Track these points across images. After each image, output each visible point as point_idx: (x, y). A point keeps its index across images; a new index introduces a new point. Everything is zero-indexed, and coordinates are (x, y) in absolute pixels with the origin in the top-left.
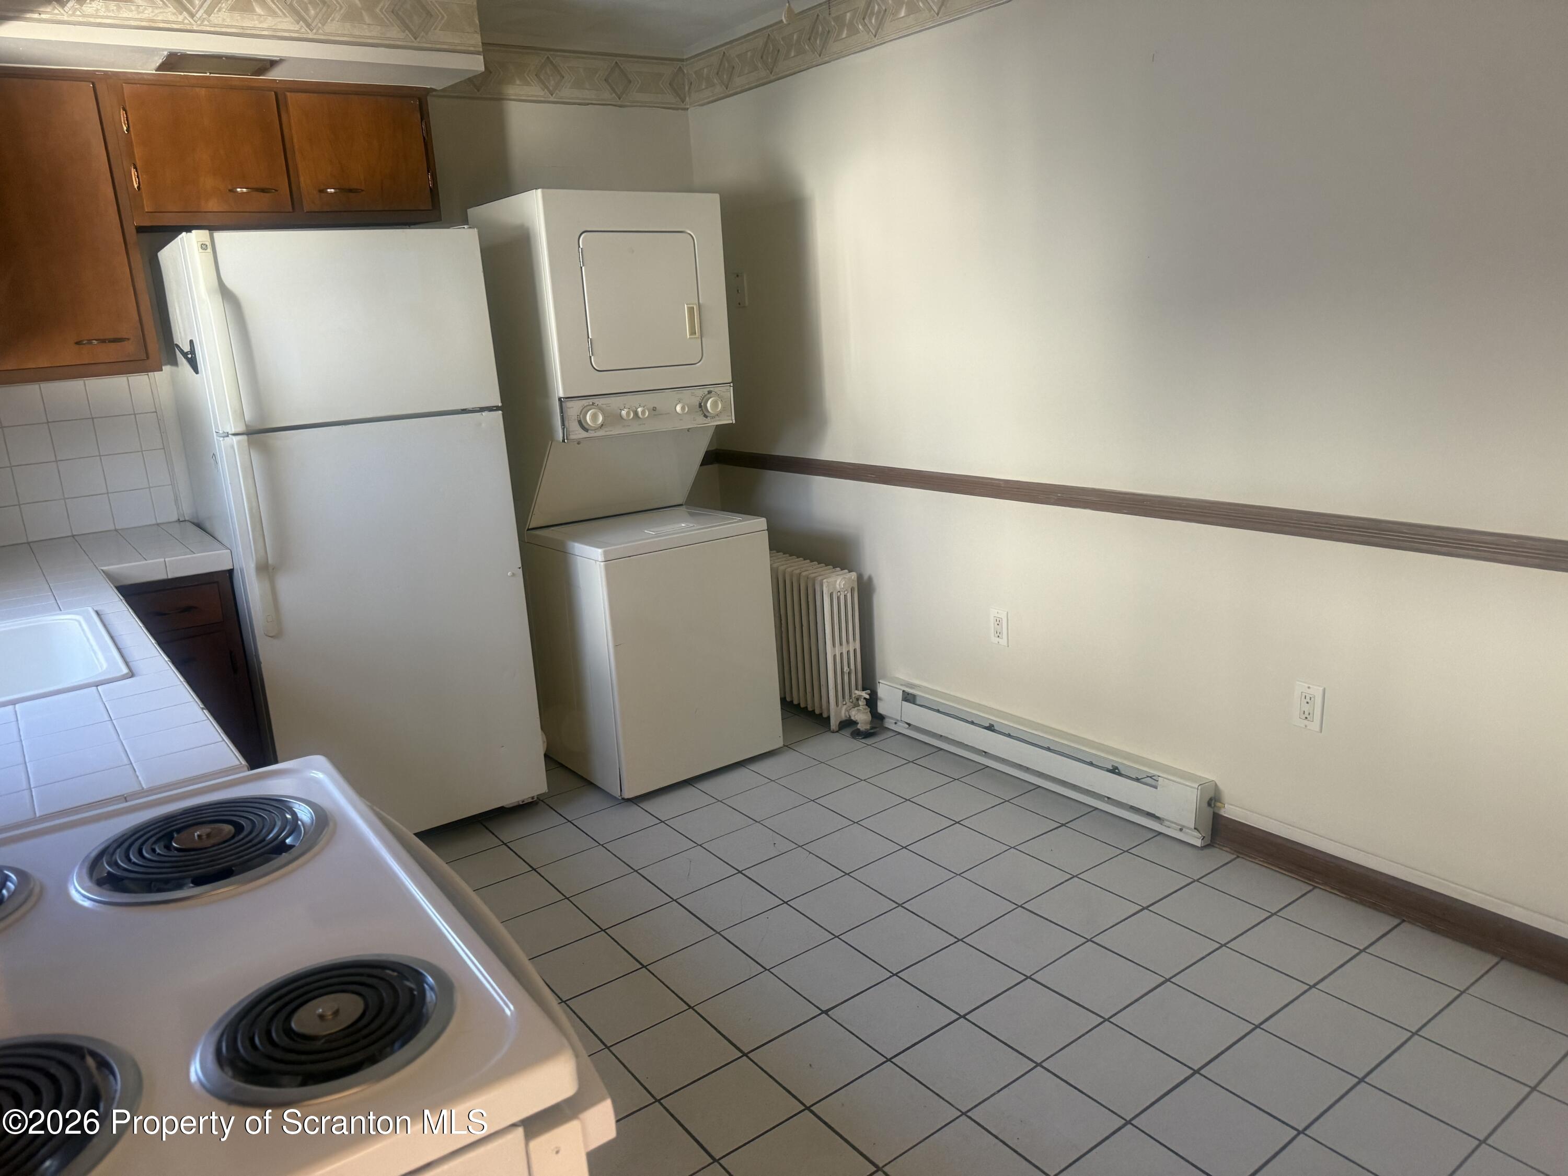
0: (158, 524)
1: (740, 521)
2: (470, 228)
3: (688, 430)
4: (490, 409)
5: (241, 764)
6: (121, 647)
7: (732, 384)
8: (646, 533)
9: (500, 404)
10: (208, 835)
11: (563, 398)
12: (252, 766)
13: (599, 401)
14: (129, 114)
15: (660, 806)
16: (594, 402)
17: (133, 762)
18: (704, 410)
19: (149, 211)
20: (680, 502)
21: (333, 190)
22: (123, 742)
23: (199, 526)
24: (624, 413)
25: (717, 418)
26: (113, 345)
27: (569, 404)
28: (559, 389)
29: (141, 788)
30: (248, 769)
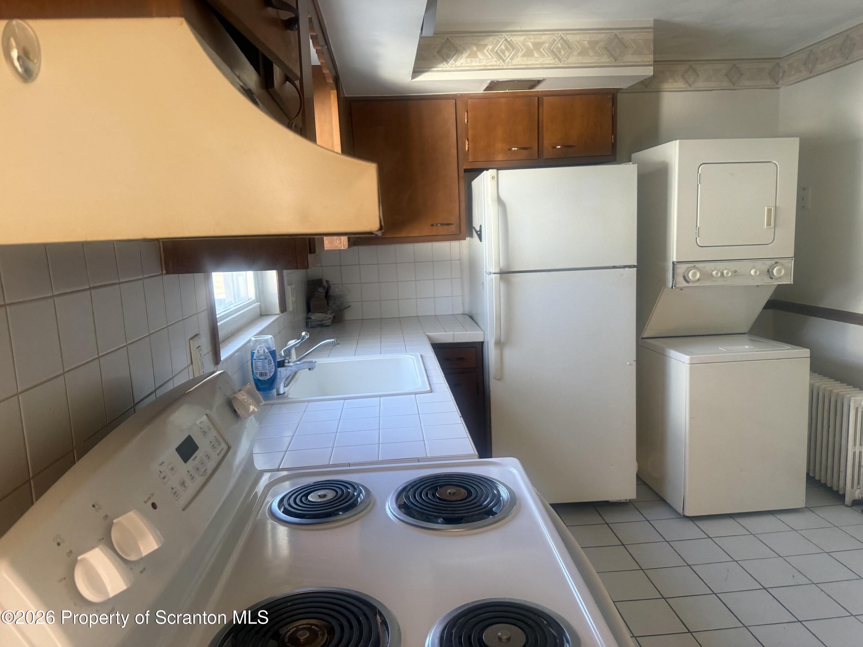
0: (453, 315)
1: (789, 349)
2: (633, 164)
3: (757, 286)
4: (630, 267)
5: (475, 454)
6: (429, 376)
7: (793, 259)
8: (719, 349)
9: (636, 264)
10: (454, 494)
11: (676, 262)
12: (480, 457)
13: (697, 265)
14: (469, 114)
15: (710, 527)
16: (695, 265)
17: (425, 440)
18: (771, 274)
19: (471, 161)
20: (744, 332)
21: (559, 147)
22: (422, 427)
23: (471, 317)
24: (714, 273)
25: (780, 280)
26: (447, 227)
27: (679, 266)
28: (673, 256)
29: (426, 456)
30: (478, 457)
